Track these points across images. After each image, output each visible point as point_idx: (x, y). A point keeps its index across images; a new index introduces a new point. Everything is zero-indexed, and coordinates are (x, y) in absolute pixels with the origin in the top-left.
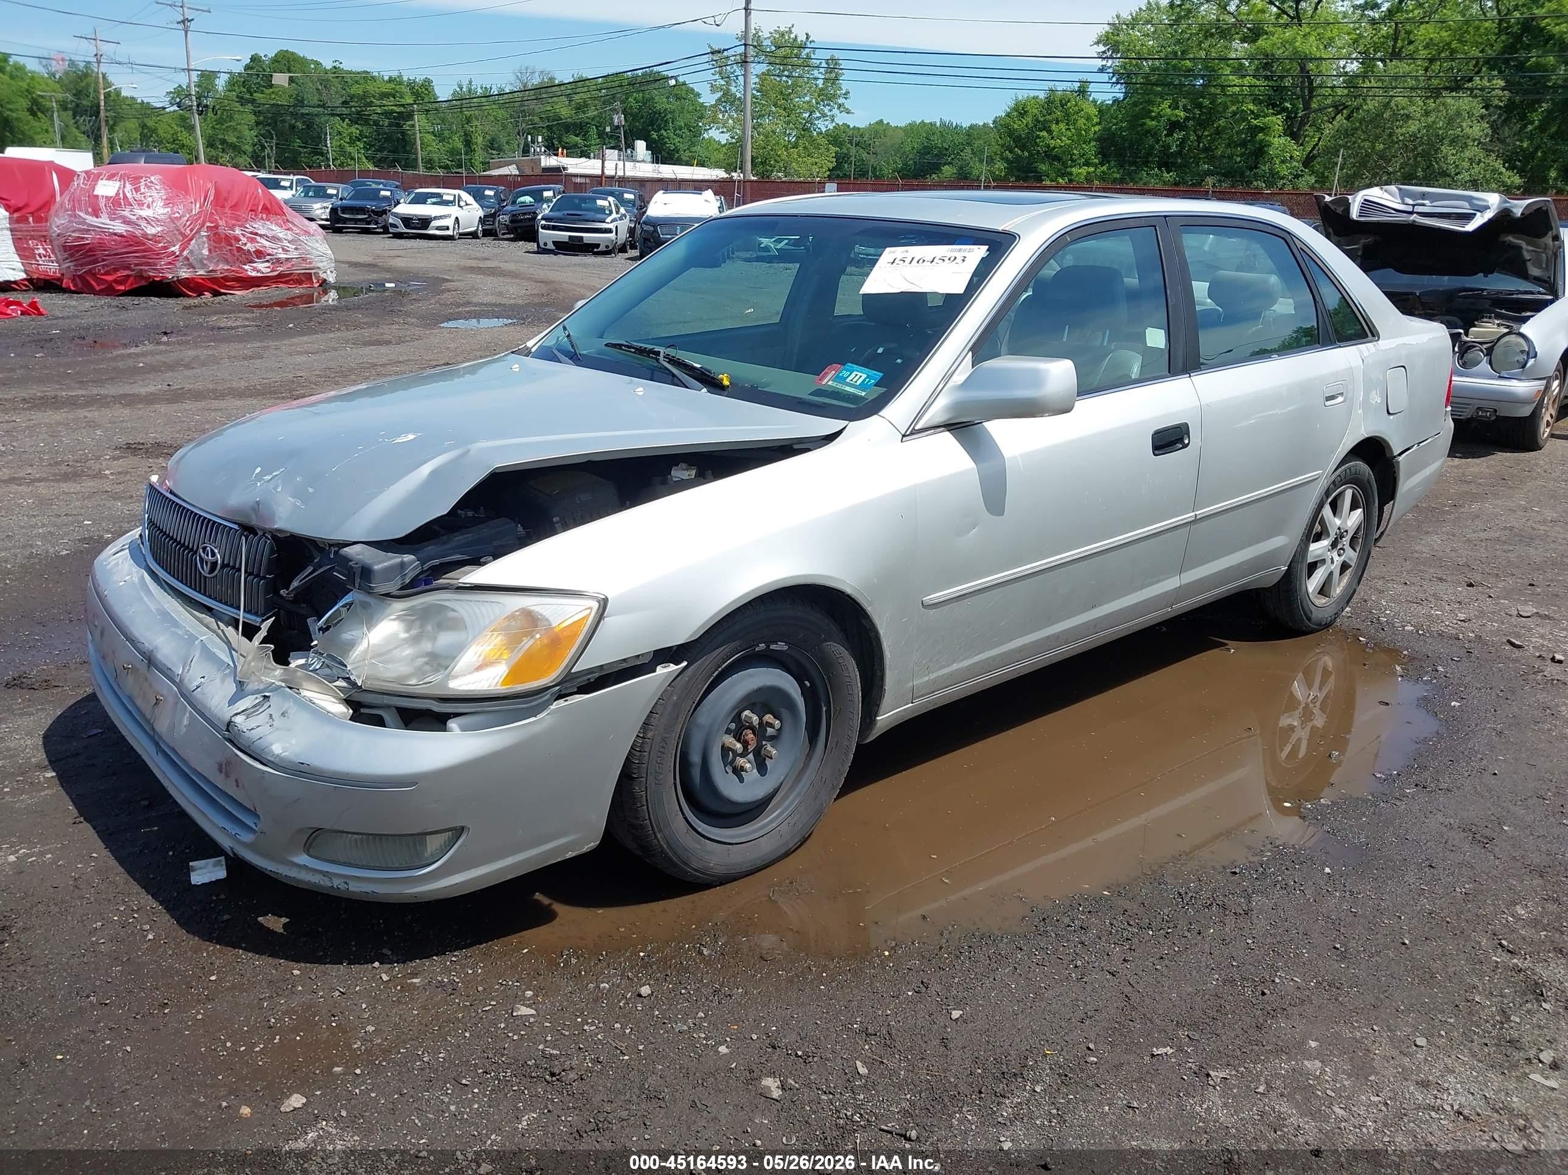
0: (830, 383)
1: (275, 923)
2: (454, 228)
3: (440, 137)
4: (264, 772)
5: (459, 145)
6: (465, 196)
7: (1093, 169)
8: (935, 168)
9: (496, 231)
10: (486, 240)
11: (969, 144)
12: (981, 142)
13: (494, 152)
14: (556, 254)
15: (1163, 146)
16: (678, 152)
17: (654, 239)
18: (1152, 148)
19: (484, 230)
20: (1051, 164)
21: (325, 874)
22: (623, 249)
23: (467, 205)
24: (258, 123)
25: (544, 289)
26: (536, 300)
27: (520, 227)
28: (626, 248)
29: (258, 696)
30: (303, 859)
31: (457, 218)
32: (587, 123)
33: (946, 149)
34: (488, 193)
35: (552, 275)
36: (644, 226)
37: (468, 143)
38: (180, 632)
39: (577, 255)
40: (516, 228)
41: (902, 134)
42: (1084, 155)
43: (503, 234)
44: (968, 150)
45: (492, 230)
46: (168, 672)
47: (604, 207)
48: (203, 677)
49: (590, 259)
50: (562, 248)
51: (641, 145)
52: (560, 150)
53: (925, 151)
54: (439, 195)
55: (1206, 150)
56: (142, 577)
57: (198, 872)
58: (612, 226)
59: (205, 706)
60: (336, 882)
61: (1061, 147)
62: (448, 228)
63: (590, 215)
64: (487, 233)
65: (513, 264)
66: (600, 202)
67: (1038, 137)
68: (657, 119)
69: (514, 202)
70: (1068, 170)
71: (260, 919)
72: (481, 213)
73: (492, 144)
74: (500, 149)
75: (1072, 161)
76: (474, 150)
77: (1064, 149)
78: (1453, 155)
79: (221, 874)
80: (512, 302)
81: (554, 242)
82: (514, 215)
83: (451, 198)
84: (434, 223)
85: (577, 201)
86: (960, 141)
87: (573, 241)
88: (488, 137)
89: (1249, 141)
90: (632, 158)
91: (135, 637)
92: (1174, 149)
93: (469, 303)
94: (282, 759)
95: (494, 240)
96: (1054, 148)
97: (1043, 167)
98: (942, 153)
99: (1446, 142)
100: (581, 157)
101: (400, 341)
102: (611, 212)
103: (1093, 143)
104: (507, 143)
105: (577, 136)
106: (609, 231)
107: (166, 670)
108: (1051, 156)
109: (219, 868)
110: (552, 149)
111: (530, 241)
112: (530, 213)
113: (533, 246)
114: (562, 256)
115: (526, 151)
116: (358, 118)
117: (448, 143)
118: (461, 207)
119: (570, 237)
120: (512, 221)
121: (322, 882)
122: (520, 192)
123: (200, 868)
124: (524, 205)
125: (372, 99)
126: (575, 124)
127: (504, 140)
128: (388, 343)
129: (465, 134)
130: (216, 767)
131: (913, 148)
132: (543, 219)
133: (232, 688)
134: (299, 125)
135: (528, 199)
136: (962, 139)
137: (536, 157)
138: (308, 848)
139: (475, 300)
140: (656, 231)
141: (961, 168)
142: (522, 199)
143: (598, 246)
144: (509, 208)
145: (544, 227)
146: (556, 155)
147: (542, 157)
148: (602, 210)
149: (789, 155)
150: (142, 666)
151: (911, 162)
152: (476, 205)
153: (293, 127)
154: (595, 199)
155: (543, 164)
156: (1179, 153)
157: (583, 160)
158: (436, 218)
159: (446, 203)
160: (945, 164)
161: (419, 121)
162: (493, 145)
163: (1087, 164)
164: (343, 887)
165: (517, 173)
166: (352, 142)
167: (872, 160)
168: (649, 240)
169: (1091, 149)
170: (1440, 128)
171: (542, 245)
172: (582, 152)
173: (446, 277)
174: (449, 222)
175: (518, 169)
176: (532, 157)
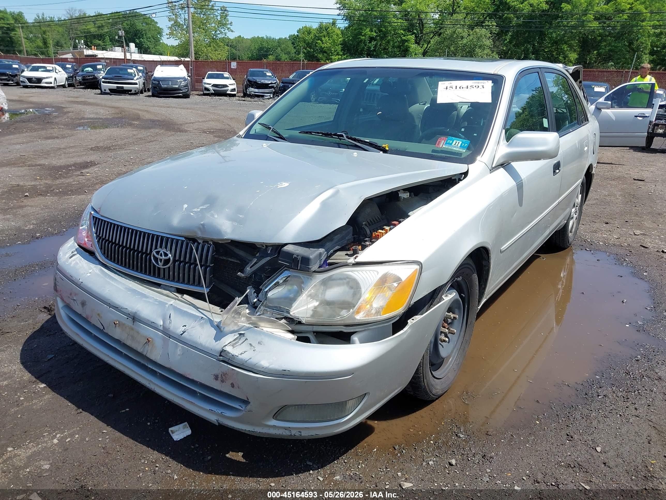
0: (444, 146)
1: (238, 456)
2: (54, 83)
3: (30, 40)
4: (257, 378)
5: (40, 44)
6: (57, 67)
7: (341, 57)
8: (266, 56)
9: (74, 84)
10: (70, 88)
11: (279, 46)
12: (284, 45)
13: (59, 48)
14: (111, 95)
15: (368, 47)
16: (149, 49)
17: (158, 87)
18: (364, 48)
19: (68, 84)
20: (323, 55)
21: (286, 428)
22: (142, 93)
23: (59, 72)
25: (117, 111)
26: (116, 116)
27: (87, 82)
28: (142, 91)
29: (236, 334)
30: (273, 422)
31: (55, 78)
32: (104, 35)
33: (270, 49)
34: (68, 66)
35: (117, 105)
36: (153, 81)
37: (45, 43)
38: (151, 301)
39: (121, 95)
40: (85, 83)
41: (250, 42)
42: (336, 51)
43: (77, 86)
44: (279, 49)
45: (72, 84)
46: (153, 324)
47: (132, 73)
48: (185, 326)
49: (128, 97)
50: (113, 92)
51: (132, 45)
52: (93, 47)
53: (261, 49)
54: (44, 67)
55: (385, 49)
56: (101, 269)
57: (176, 433)
58: (137, 81)
59: (196, 343)
60: (293, 432)
61: (327, 47)
62: (51, 83)
63: (126, 76)
64: (70, 85)
65: (92, 99)
66: (129, 71)
67: (317, 43)
68: (138, 33)
69: (83, 71)
70: (330, 57)
71: (227, 455)
72: (66, 76)
74: (62, 46)
75: (332, 53)
76: (49, 47)
77: (328, 48)
78: (480, 52)
79: (188, 432)
80: (105, 117)
81: (109, 89)
82: (84, 77)
83: (51, 69)
84: (44, 81)
85: (118, 70)
86: (276, 45)
87: (118, 89)
88: (55, 41)
89: (401, 46)
90: (128, 51)
91: (118, 305)
92: (372, 49)
93: (84, 118)
94: (271, 370)
95: (74, 88)
96: (324, 47)
97: (320, 56)
98: (268, 50)
99: (477, 47)
100: (103, 50)
101: (63, 137)
102: (135, 75)
103: (340, 46)
104: (65, 43)
105: (100, 40)
106: (136, 84)
107: (150, 324)
108: (323, 51)
109: (186, 429)
110: (89, 47)
111: (96, 89)
112: (92, 76)
113: (98, 91)
114: (114, 96)
115: (75, 47)
117: (35, 43)
118: (57, 73)
119: (117, 87)
120: (83, 80)
121: (284, 433)
122: (85, 66)
123: (177, 431)
124: (88, 72)
126: (98, 35)
127: (63, 42)
128: (57, 138)
129: (43, 39)
130: (213, 377)
131: (255, 48)
132: (103, 78)
133: (213, 332)
135: (90, 69)
136: (276, 44)
137: (82, 50)
138: (276, 416)
139: (86, 116)
140: (159, 83)
141: (277, 57)
142: (87, 69)
143: (131, 91)
144: (80, 73)
145: (104, 82)
146: (92, 49)
147: (85, 50)
148: (131, 74)
149: (207, 50)
150: (129, 323)
151: (255, 54)
152: (63, 72)
154: (127, 69)
155: (85, 54)
156: (374, 50)
157: (104, 52)
158: (44, 78)
159: (49, 71)
160: (270, 55)
161: (19, 32)
162: (58, 44)
163: (338, 54)
164: (297, 434)
167: (238, 53)
168: (156, 88)
169: (339, 48)
170: (475, 42)
171: (103, 91)
172: (103, 48)
173: (63, 106)
174: (52, 80)
175: (73, 55)
176: (79, 50)
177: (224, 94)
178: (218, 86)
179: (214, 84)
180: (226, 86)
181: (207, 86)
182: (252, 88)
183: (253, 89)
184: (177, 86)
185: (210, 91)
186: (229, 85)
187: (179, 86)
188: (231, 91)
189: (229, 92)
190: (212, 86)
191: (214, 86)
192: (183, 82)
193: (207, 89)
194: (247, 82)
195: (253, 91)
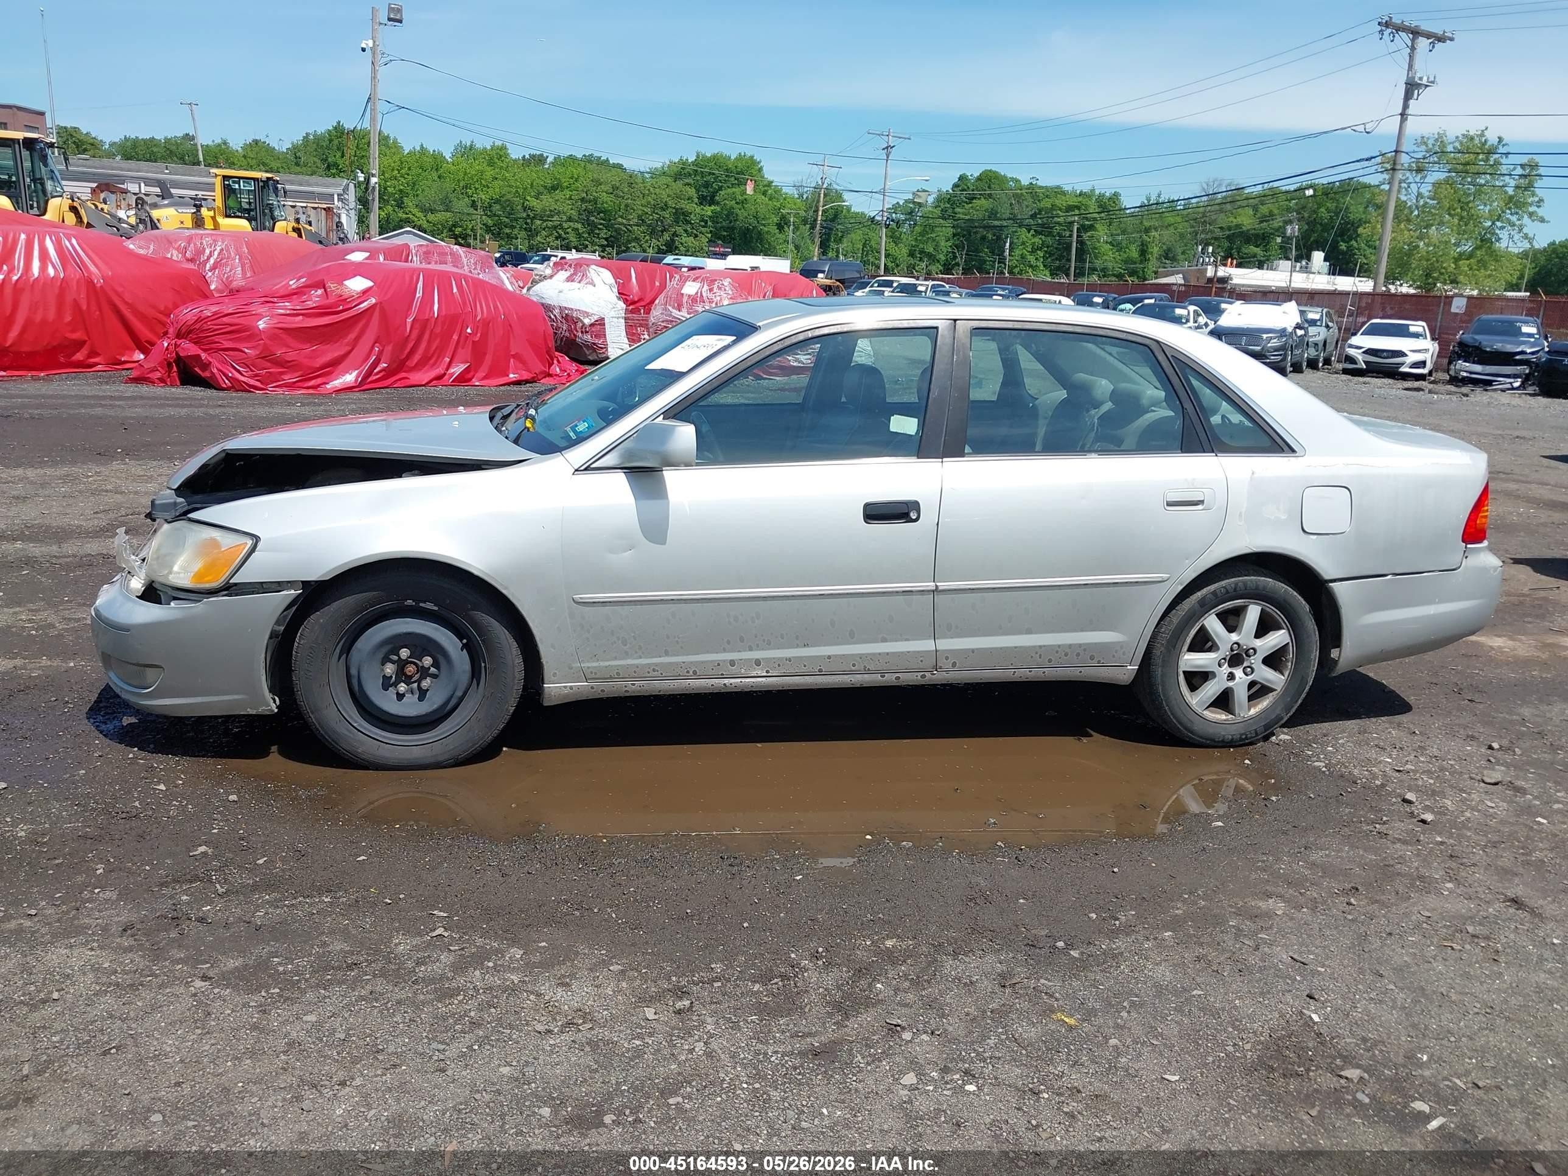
3: (1117, 246)
5: (1134, 254)
13: (1167, 262)
24: (954, 235)
32: (1271, 234)
37: (1143, 252)
51: (1318, 256)
52: (1232, 260)
68: (1349, 230)
73: (1167, 254)
74: (1174, 259)
76: (1149, 260)
88: (1165, 247)
90: (1306, 270)
100: (1252, 268)
105: (1257, 246)
110: (1222, 259)
115: (1195, 261)
116: (1044, 229)
117: (1125, 252)
125: (1059, 212)
126: (1257, 236)
127: (1180, 251)
129: (1142, 245)
134: (990, 236)
137: (1203, 267)
146: (1225, 265)
147: (1210, 267)
153: (984, 238)
155: (1209, 274)
161: (1102, 233)
165: (1183, 282)
166: (1033, 252)
175: (1184, 278)
176: (1199, 267)
177: (1393, 373)
178: (1379, 354)
179: (1369, 349)
180: (1400, 354)
181: (1352, 352)
182: (1465, 361)
183: (1467, 364)
184: (1259, 348)
185: (1356, 364)
186: (1407, 353)
187: (1263, 349)
188: (1411, 367)
189: (1405, 369)
190: (1364, 352)
191: (1371, 352)
192: (1275, 340)
193: (1350, 359)
194: (1454, 347)
195: (1467, 369)
